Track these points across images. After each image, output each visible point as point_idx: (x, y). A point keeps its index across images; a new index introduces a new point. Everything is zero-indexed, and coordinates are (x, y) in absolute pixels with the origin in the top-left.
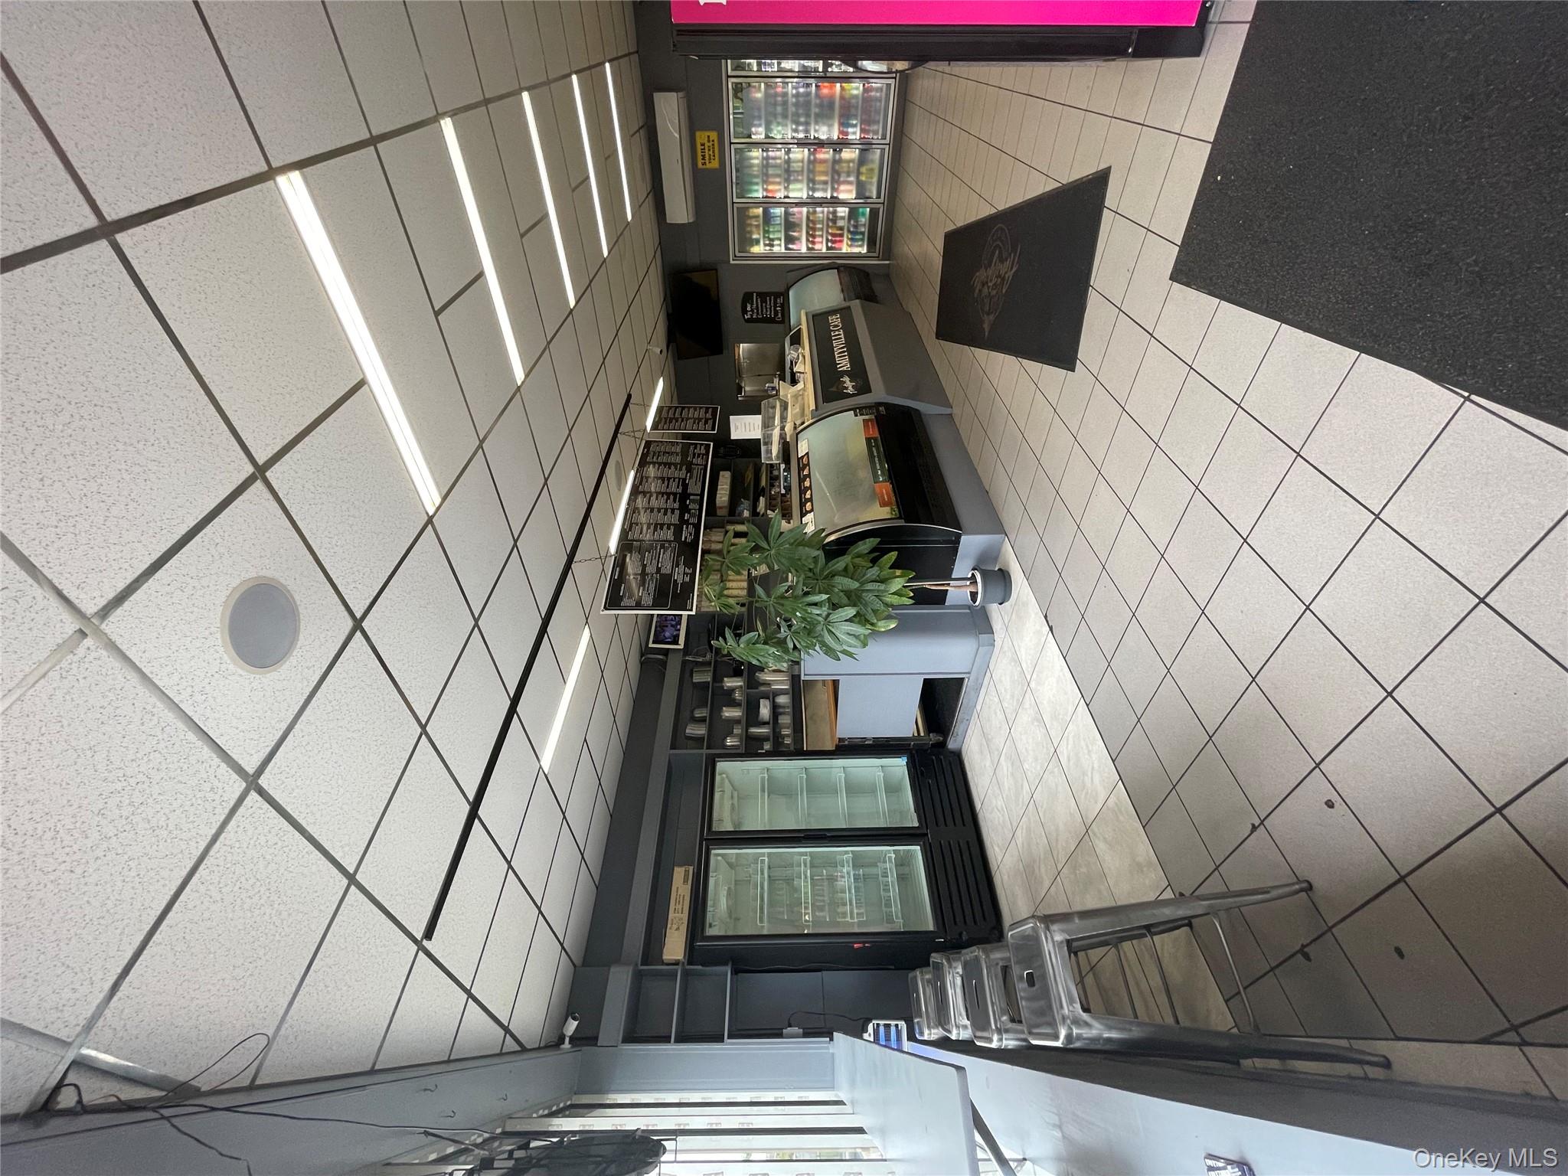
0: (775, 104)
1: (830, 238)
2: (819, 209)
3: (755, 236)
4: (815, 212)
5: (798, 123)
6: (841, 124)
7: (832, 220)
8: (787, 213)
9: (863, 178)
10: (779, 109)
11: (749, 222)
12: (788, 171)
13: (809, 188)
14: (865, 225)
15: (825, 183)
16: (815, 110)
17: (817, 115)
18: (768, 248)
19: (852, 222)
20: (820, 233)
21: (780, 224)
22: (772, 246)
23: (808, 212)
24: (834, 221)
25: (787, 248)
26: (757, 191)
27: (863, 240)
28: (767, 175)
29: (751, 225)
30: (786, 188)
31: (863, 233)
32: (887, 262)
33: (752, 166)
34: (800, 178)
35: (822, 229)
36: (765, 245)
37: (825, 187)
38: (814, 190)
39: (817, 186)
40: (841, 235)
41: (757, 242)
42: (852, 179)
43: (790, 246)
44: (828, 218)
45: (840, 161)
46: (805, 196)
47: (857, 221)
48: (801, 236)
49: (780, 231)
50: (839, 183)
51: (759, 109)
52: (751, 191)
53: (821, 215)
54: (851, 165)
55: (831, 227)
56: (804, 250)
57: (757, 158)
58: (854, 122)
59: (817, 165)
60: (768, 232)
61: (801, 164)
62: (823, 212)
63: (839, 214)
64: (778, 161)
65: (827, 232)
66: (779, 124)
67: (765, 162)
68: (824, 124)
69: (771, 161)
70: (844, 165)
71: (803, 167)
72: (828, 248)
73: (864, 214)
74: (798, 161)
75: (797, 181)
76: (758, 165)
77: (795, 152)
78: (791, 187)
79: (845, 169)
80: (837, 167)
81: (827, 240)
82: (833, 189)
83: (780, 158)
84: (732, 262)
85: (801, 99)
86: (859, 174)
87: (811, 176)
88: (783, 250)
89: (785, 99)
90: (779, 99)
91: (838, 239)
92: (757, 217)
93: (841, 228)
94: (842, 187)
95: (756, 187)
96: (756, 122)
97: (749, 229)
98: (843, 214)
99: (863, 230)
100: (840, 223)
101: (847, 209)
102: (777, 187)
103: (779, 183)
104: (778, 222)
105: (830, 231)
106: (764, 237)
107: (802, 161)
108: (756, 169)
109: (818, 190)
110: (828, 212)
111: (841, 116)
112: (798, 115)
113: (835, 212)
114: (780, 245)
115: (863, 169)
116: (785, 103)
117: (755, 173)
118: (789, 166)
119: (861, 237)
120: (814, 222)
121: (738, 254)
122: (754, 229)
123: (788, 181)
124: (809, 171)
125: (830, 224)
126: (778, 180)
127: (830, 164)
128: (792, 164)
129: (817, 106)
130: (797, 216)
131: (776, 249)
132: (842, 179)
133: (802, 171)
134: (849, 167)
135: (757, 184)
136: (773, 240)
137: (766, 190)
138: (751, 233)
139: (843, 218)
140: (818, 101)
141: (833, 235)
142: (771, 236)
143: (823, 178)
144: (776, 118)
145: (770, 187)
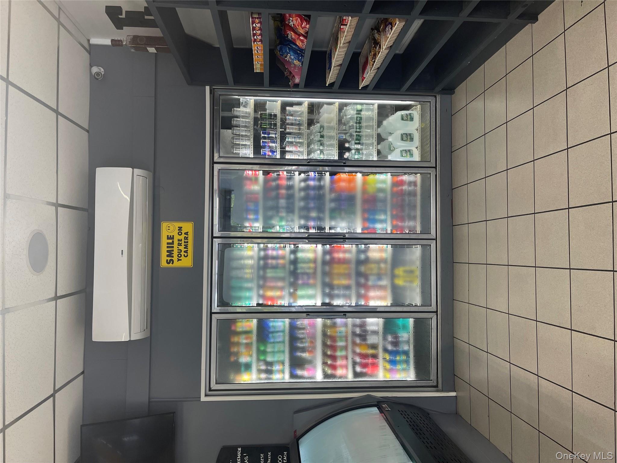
0: (277, 197)
1: (358, 360)
2: (339, 321)
3: (244, 359)
4: (334, 325)
5: (307, 218)
6: (365, 220)
7: (360, 336)
8: (293, 328)
9: (400, 282)
10: (283, 202)
11: (235, 339)
12: (294, 274)
13: (324, 294)
14: (408, 342)
15: (348, 287)
16: (329, 205)
17: (332, 211)
18: (263, 376)
19: (390, 338)
20: (343, 353)
21: (283, 342)
22: (269, 372)
23: (325, 326)
24: (363, 336)
25: (292, 376)
26: (250, 298)
27: (407, 362)
28: (264, 278)
29: (238, 344)
30: (293, 295)
31: (406, 353)
32: (453, 394)
33: (242, 267)
34: (311, 281)
35: (346, 348)
36: (260, 371)
37: (347, 292)
38: (331, 296)
39: (336, 292)
40: (375, 356)
41: (248, 367)
42: (384, 282)
43: (299, 372)
44: (354, 334)
45: (367, 261)
46: (319, 303)
47: (396, 337)
48: (315, 358)
49: (283, 352)
50: (367, 287)
51: (256, 202)
52: (240, 298)
53: (343, 329)
54: (382, 265)
55: (359, 345)
56: (319, 377)
57: (251, 258)
58: (383, 217)
59: (335, 266)
60: (264, 352)
61: (312, 265)
62: (346, 325)
63: (370, 328)
64: (281, 261)
65: (354, 352)
66: (282, 219)
67: (262, 262)
68: (343, 219)
69: (270, 261)
70: (373, 266)
71: (315, 269)
72: (356, 375)
73: (405, 327)
74: (309, 261)
75: (307, 285)
76: (252, 267)
77: (303, 251)
78: (300, 293)
79: (375, 271)
80: (363, 269)
81: (354, 364)
82: (359, 296)
83: (283, 257)
84: (203, 399)
85: (312, 193)
86: (393, 277)
87: (327, 280)
88: (287, 378)
89: (290, 192)
90: (283, 192)
91: (370, 361)
92: (247, 333)
93: (374, 347)
94: (372, 294)
95: (247, 294)
96: (252, 217)
97: (235, 349)
98: (374, 328)
99: (406, 348)
100: (372, 339)
101: (381, 321)
102: (278, 293)
103: (281, 289)
104: (281, 339)
105: (358, 350)
106: (258, 360)
107: (315, 261)
108: (248, 271)
109: (338, 296)
110: (354, 325)
111: (364, 211)
112: (306, 209)
113: (363, 326)
114: (283, 372)
115: (400, 271)
116: (290, 197)
117: (248, 276)
118: (296, 269)
119: (404, 357)
120: (333, 339)
121: (214, 386)
122: (243, 350)
123: (294, 285)
124: (324, 274)
125: (358, 340)
126: (280, 284)
127: (353, 266)
128: (300, 265)
129: (332, 200)
130: (309, 330)
131: (277, 377)
132: (370, 283)
133: (315, 273)
134: (380, 268)
135: (249, 289)
136: (271, 364)
137: (263, 297)
138: (237, 354)
139: (375, 333)
140: (333, 195)
141: (363, 356)
142: (269, 359)
143: (344, 282)
144: (278, 212)
145: (270, 293)
